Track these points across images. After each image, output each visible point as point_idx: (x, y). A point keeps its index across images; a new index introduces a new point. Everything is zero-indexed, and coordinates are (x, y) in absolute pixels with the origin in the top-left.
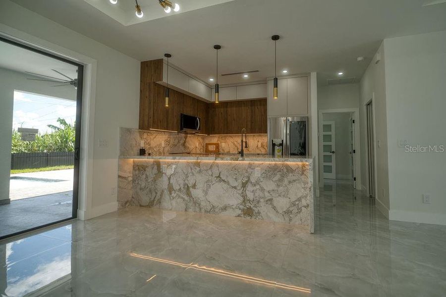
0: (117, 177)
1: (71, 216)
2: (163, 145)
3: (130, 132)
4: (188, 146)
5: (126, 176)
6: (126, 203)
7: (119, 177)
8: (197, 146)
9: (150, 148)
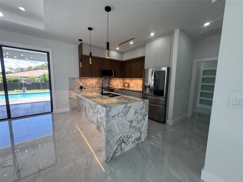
0: (68, 98)
1: (51, 111)
2: (94, 84)
3: (74, 79)
4: (112, 84)
5: (73, 98)
6: (74, 108)
7: (70, 98)
8: (119, 84)
9: (86, 86)
